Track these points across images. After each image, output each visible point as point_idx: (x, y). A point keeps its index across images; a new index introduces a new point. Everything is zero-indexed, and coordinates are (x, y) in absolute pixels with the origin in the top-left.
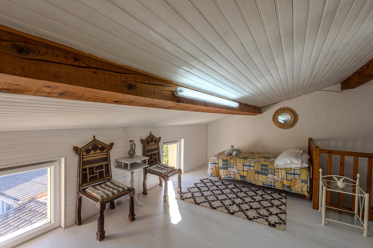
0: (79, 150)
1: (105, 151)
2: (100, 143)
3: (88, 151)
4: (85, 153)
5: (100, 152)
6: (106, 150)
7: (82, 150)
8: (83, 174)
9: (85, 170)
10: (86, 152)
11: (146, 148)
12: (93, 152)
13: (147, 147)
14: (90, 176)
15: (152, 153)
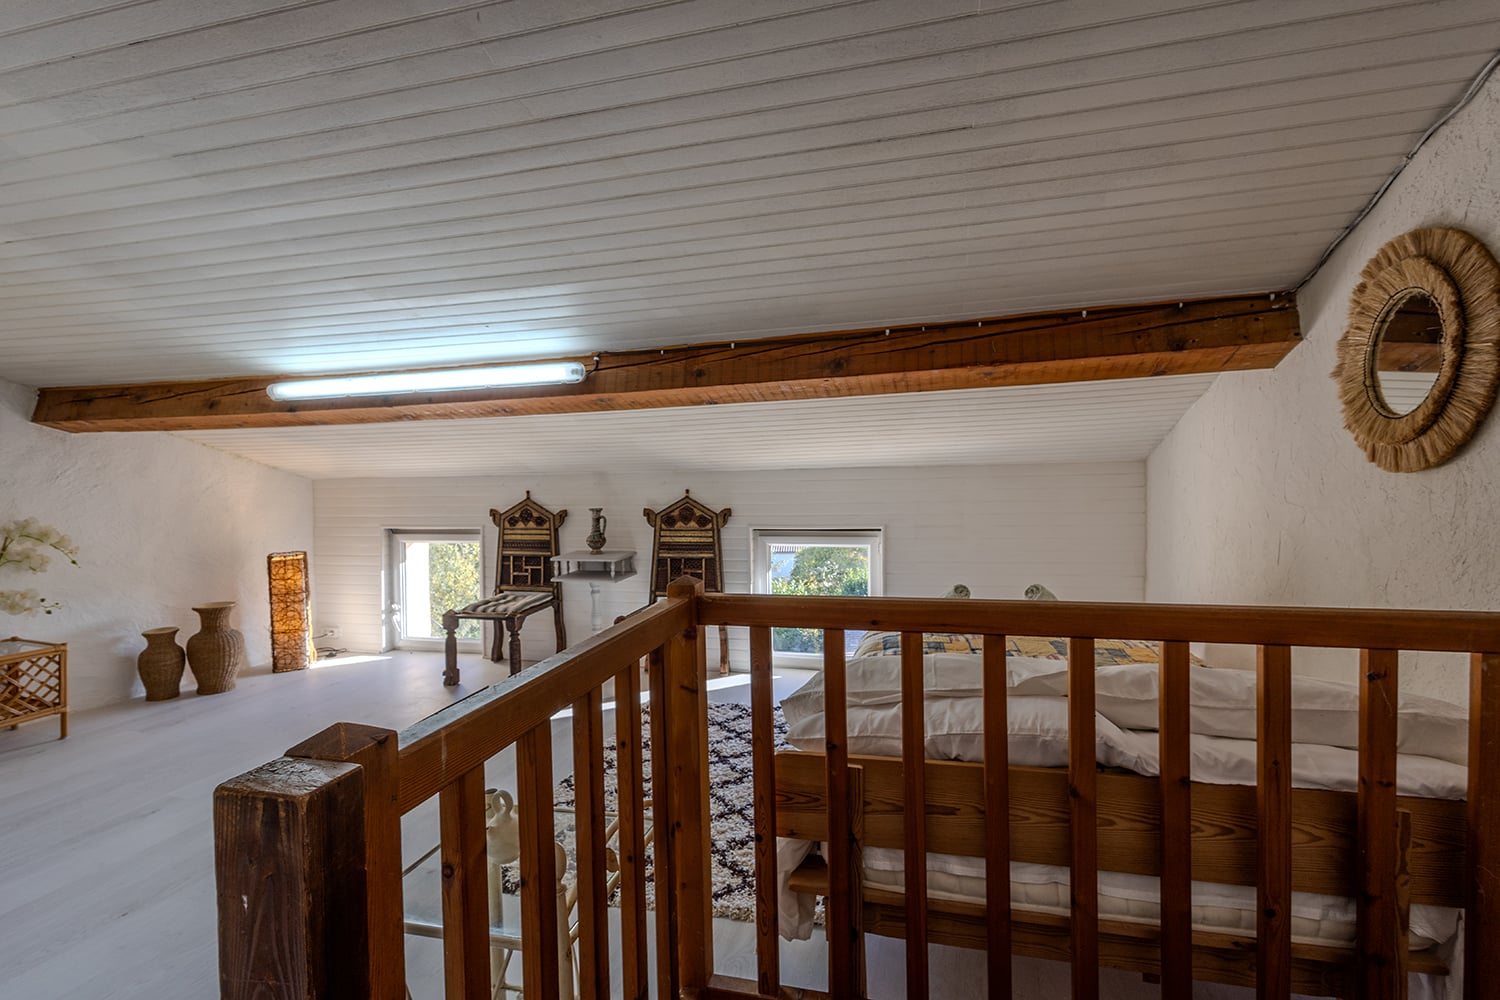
0: (497, 516)
1: (546, 526)
2: (536, 507)
3: (513, 522)
4: (507, 525)
5: (535, 526)
6: (548, 523)
7: (503, 517)
8: (503, 566)
9: (505, 558)
10: (509, 522)
11: (661, 536)
12: (521, 525)
13: (662, 533)
14: (515, 574)
15: (682, 555)
